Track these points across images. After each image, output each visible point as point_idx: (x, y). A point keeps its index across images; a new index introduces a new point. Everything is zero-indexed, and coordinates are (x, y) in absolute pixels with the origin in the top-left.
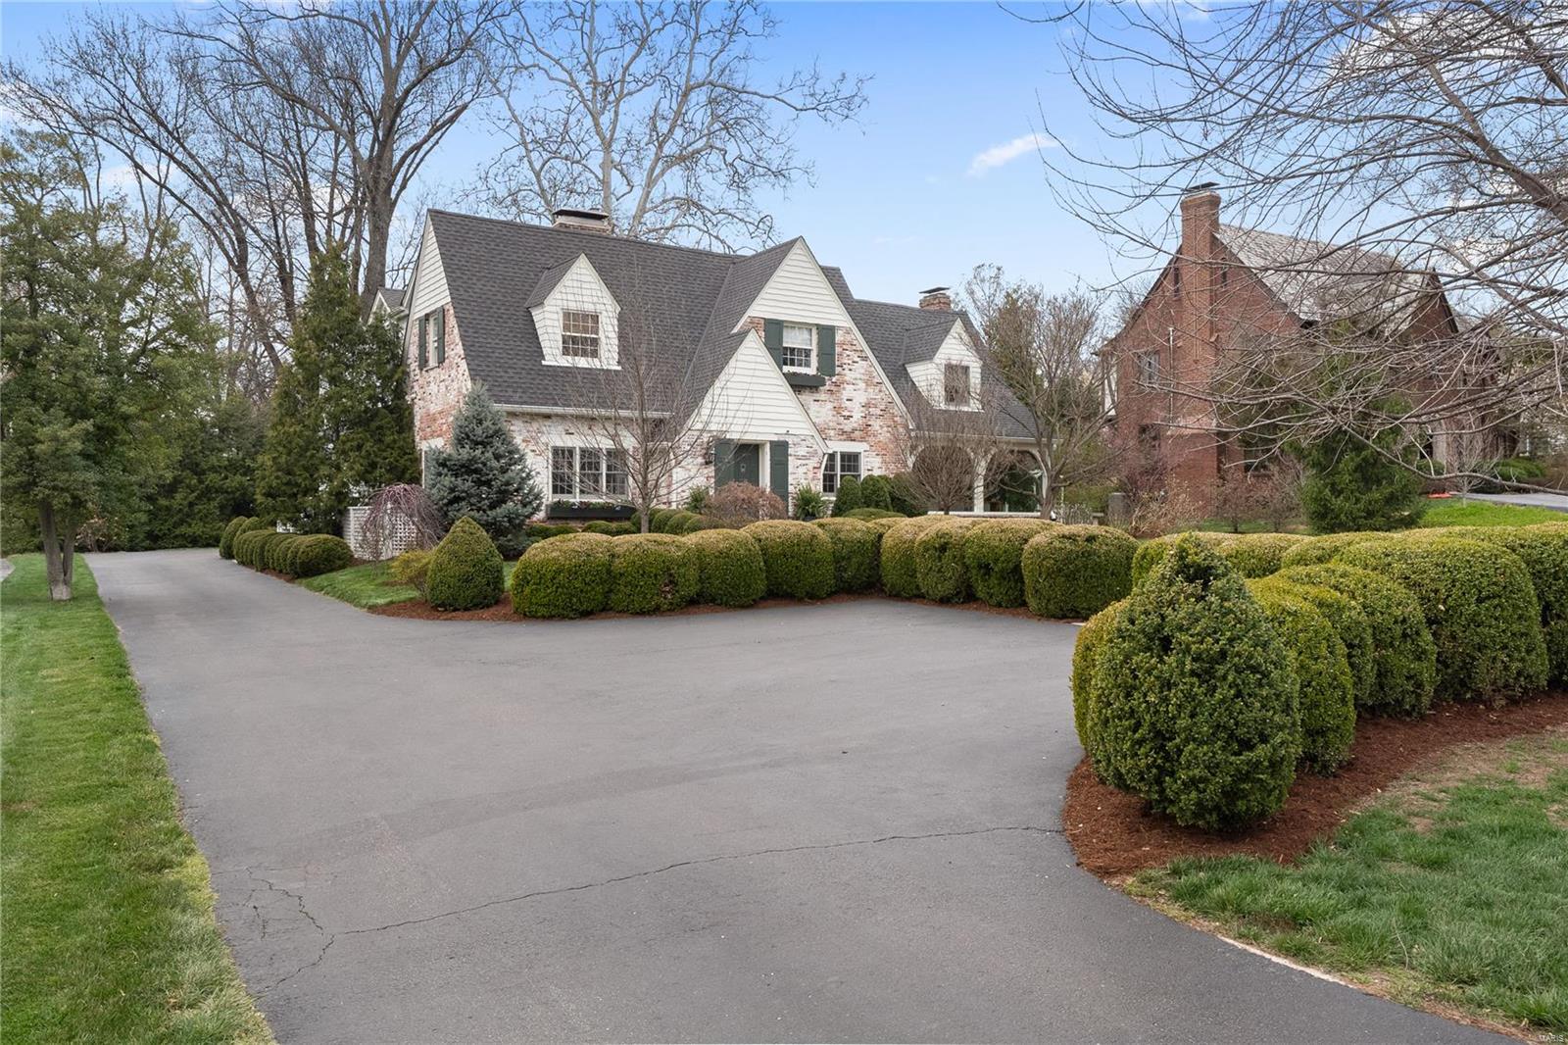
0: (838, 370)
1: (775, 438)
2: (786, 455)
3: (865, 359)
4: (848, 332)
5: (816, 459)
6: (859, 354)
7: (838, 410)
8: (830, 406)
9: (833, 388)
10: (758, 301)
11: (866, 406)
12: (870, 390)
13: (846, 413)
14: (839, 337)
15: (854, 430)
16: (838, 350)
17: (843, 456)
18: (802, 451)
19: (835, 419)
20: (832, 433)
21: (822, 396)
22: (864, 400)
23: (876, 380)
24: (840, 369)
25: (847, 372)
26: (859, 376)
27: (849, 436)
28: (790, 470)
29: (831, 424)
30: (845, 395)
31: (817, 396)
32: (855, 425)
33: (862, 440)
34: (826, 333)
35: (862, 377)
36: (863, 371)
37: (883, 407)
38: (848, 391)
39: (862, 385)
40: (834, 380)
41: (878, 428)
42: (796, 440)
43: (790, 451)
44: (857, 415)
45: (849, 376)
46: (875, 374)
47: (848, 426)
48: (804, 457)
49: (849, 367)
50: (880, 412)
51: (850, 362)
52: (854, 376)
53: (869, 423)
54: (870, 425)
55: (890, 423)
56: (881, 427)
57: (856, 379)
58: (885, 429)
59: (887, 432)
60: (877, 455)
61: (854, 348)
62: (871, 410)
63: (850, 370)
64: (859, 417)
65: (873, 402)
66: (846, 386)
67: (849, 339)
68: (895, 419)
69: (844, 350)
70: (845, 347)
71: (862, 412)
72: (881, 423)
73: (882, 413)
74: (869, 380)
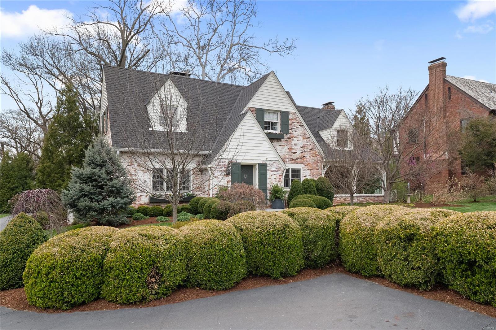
0: (290, 131)
1: (261, 162)
2: (266, 170)
3: (303, 126)
4: (294, 114)
5: (280, 172)
6: (300, 124)
7: (290, 149)
8: (286, 148)
9: (288, 140)
10: (253, 100)
11: (303, 147)
12: (305, 140)
13: (294, 151)
14: (290, 117)
15: (297, 158)
16: (290, 122)
17: (293, 170)
18: (274, 168)
19: (289, 153)
20: (287, 160)
21: (283, 143)
22: (302, 145)
23: (307, 136)
25: (294, 132)
26: (300, 134)
27: (295, 161)
28: (268, 177)
29: (287, 156)
30: (293, 143)
31: (280, 143)
32: (298, 156)
33: (301, 163)
34: (284, 115)
36: (301, 132)
37: (311, 148)
38: (295, 141)
39: (301, 138)
40: (288, 136)
41: (308, 157)
42: (271, 163)
43: (268, 168)
44: (299, 152)
45: (295, 134)
46: (307, 133)
47: (295, 157)
48: (275, 171)
49: (295, 130)
50: (309, 150)
51: (296, 128)
52: (297, 134)
53: (304, 155)
54: (305, 156)
55: (314, 155)
56: (310, 157)
57: (298, 135)
58: (312, 158)
59: (313, 159)
60: (308, 170)
61: (297, 121)
62: (305, 149)
63: (296, 131)
64: (300, 153)
65: (306, 146)
66: (294, 139)
67: (295, 117)
68: (316, 153)
69: (292, 122)
70: (293, 121)
71: (301, 150)
72: (310, 155)
73: (310, 151)
74: (304, 136)
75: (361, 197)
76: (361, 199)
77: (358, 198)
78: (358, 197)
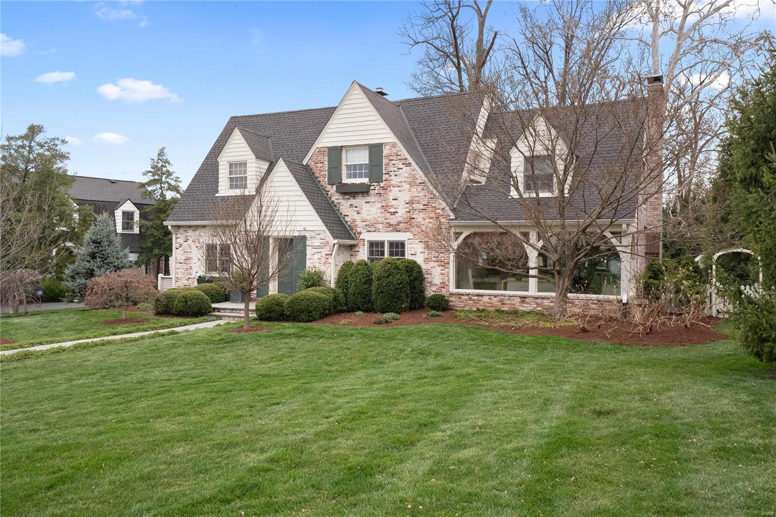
0: (385, 177)
1: (297, 234)
2: (305, 246)
3: (409, 165)
4: (394, 145)
5: (328, 248)
6: (403, 162)
7: (385, 208)
8: (378, 205)
9: (381, 191)
10: (322, 135)
11: (410, 203)
12: (414, 189)
13: (392, 210)
14: (386, 151)
15: (399, 223)
16: (385, 161)
17: (391, 244)
18: (317, 242)
19: (383, 215)
20: (380, 226)
21: (372, 198)
22: (407, 198)
23: (418, 181)
24: (387, 176)
25: (393, 177)
26: (403, 180)
27: (395, 228)
28: (308, 256)
29: (380, 219)
30: (391, 196)
31: (368, 199)
32: (400, 219)
33: (407, 230)
34: (375, 150)
35: (406, 180)
36: (407, 175)
37: (425, 203)
38: (394, 192)
39: (406, 186)
40: (382, 185)
41: (420, 220)
42: (313, 234)
43: (308, 243)
44: (402, 212)
45: (395, 180)
46: (416, 176)
47: (393, 220)
48: (319, 247)
49: (395, 173)
50: (422, 207)
51: (396, 169)
52: (400, 180)
53: (413, 216)
54: (414, 218)
55: (433, 215)
56: (424, 219)
57: (401, 182)
58: (428, 220)
59: (430, 223)
60: (420, 242)
61: (399, 157)
62: (414, 205)
63: (396, 175)
64: (404, 212)
65: (416, 199)
66: (392, 188)
67: (395, 151)
68: (437, 211)
69: (390, 160)
70: (391, 158)
71: (406, 208)
72: (424, 216)
73: (424, 207)
74: (411, 182)
75: (548, 299)
76: (546, 303)
77: (539, 301)
78: (537, 298)
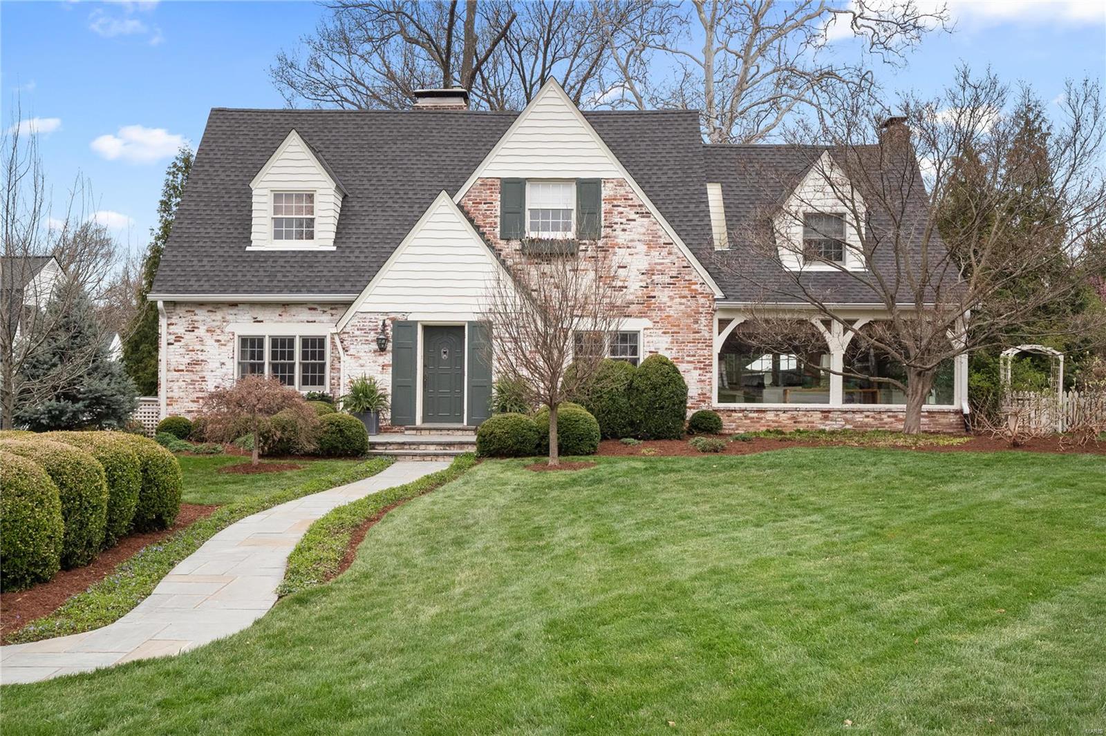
0: (603, 232)
1: (475, 318)
3: (647, 215)
4: (621, 183)
6: (637, 210)
7: (604, 279)
8: (593, 275)
9: (597, 254)
10: (491, 157)
11: (649, 272)
12: (654, 253)
13: (617, 283)
14: (606, 192)
15: (629, 304)
16: (604, 207)
17: (616, 336)
19: (600, 291)
21: (581, 264)
22: (644, 266)
23: (662, 241)
24: (608, 230)
25: (619, 232)
26: (636, 237)
27: (623, 312)
30: (616, 261)
31: (575, 265)
32: (631, 297)
33: (642, 315)
34: (588, 188)
35: (642, 238)
36: (643, 230)
37: (674, 274)
38: (620, 256)
39: (642, 248)
40: (600, 243)
41: (665, 299)
44: (634, 285)
45: (621, 238)
46: (661, 234)
47: (619, 299)
49: (622, 226)
50: (668, 280)
51: (624, 220)
52: (630, 238)
53: (652, 294)
54: (654, 297)
55: (686, 292)
56: (671, 298)
57: (632, 241)
58: (677, 300)
59: (681, 304)
60: (664, 333)
61: (630, 202)
62: (654, 277)
63: (624, 230)
64: (638, 287)
65: (659, 267)
66: (617, 249)
67: (623, 192)
68: (693, 287)
69: (614, 206)
70: (615, 203)
71: (641, 281)
72: (671, 294)
73: (672, 281)
74: (651, 241)
75: (861, 412)
76: (859, 418)
77: (849, 416)
78: (846, 412)
